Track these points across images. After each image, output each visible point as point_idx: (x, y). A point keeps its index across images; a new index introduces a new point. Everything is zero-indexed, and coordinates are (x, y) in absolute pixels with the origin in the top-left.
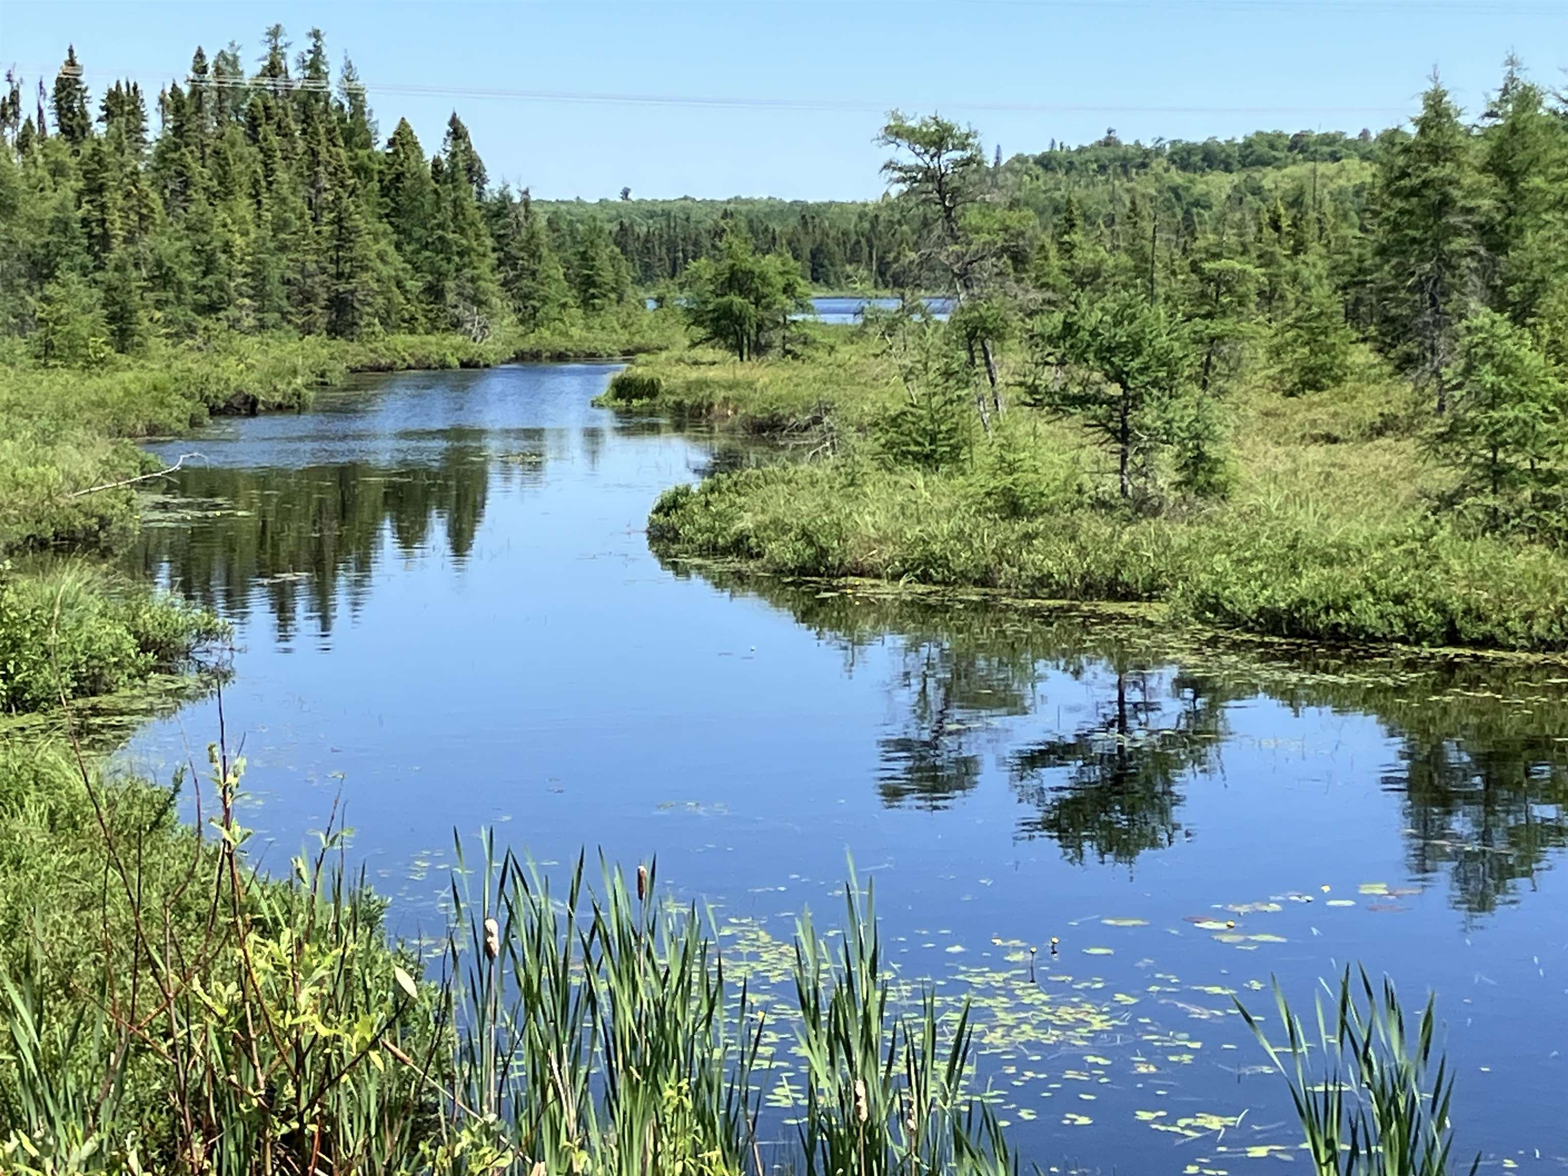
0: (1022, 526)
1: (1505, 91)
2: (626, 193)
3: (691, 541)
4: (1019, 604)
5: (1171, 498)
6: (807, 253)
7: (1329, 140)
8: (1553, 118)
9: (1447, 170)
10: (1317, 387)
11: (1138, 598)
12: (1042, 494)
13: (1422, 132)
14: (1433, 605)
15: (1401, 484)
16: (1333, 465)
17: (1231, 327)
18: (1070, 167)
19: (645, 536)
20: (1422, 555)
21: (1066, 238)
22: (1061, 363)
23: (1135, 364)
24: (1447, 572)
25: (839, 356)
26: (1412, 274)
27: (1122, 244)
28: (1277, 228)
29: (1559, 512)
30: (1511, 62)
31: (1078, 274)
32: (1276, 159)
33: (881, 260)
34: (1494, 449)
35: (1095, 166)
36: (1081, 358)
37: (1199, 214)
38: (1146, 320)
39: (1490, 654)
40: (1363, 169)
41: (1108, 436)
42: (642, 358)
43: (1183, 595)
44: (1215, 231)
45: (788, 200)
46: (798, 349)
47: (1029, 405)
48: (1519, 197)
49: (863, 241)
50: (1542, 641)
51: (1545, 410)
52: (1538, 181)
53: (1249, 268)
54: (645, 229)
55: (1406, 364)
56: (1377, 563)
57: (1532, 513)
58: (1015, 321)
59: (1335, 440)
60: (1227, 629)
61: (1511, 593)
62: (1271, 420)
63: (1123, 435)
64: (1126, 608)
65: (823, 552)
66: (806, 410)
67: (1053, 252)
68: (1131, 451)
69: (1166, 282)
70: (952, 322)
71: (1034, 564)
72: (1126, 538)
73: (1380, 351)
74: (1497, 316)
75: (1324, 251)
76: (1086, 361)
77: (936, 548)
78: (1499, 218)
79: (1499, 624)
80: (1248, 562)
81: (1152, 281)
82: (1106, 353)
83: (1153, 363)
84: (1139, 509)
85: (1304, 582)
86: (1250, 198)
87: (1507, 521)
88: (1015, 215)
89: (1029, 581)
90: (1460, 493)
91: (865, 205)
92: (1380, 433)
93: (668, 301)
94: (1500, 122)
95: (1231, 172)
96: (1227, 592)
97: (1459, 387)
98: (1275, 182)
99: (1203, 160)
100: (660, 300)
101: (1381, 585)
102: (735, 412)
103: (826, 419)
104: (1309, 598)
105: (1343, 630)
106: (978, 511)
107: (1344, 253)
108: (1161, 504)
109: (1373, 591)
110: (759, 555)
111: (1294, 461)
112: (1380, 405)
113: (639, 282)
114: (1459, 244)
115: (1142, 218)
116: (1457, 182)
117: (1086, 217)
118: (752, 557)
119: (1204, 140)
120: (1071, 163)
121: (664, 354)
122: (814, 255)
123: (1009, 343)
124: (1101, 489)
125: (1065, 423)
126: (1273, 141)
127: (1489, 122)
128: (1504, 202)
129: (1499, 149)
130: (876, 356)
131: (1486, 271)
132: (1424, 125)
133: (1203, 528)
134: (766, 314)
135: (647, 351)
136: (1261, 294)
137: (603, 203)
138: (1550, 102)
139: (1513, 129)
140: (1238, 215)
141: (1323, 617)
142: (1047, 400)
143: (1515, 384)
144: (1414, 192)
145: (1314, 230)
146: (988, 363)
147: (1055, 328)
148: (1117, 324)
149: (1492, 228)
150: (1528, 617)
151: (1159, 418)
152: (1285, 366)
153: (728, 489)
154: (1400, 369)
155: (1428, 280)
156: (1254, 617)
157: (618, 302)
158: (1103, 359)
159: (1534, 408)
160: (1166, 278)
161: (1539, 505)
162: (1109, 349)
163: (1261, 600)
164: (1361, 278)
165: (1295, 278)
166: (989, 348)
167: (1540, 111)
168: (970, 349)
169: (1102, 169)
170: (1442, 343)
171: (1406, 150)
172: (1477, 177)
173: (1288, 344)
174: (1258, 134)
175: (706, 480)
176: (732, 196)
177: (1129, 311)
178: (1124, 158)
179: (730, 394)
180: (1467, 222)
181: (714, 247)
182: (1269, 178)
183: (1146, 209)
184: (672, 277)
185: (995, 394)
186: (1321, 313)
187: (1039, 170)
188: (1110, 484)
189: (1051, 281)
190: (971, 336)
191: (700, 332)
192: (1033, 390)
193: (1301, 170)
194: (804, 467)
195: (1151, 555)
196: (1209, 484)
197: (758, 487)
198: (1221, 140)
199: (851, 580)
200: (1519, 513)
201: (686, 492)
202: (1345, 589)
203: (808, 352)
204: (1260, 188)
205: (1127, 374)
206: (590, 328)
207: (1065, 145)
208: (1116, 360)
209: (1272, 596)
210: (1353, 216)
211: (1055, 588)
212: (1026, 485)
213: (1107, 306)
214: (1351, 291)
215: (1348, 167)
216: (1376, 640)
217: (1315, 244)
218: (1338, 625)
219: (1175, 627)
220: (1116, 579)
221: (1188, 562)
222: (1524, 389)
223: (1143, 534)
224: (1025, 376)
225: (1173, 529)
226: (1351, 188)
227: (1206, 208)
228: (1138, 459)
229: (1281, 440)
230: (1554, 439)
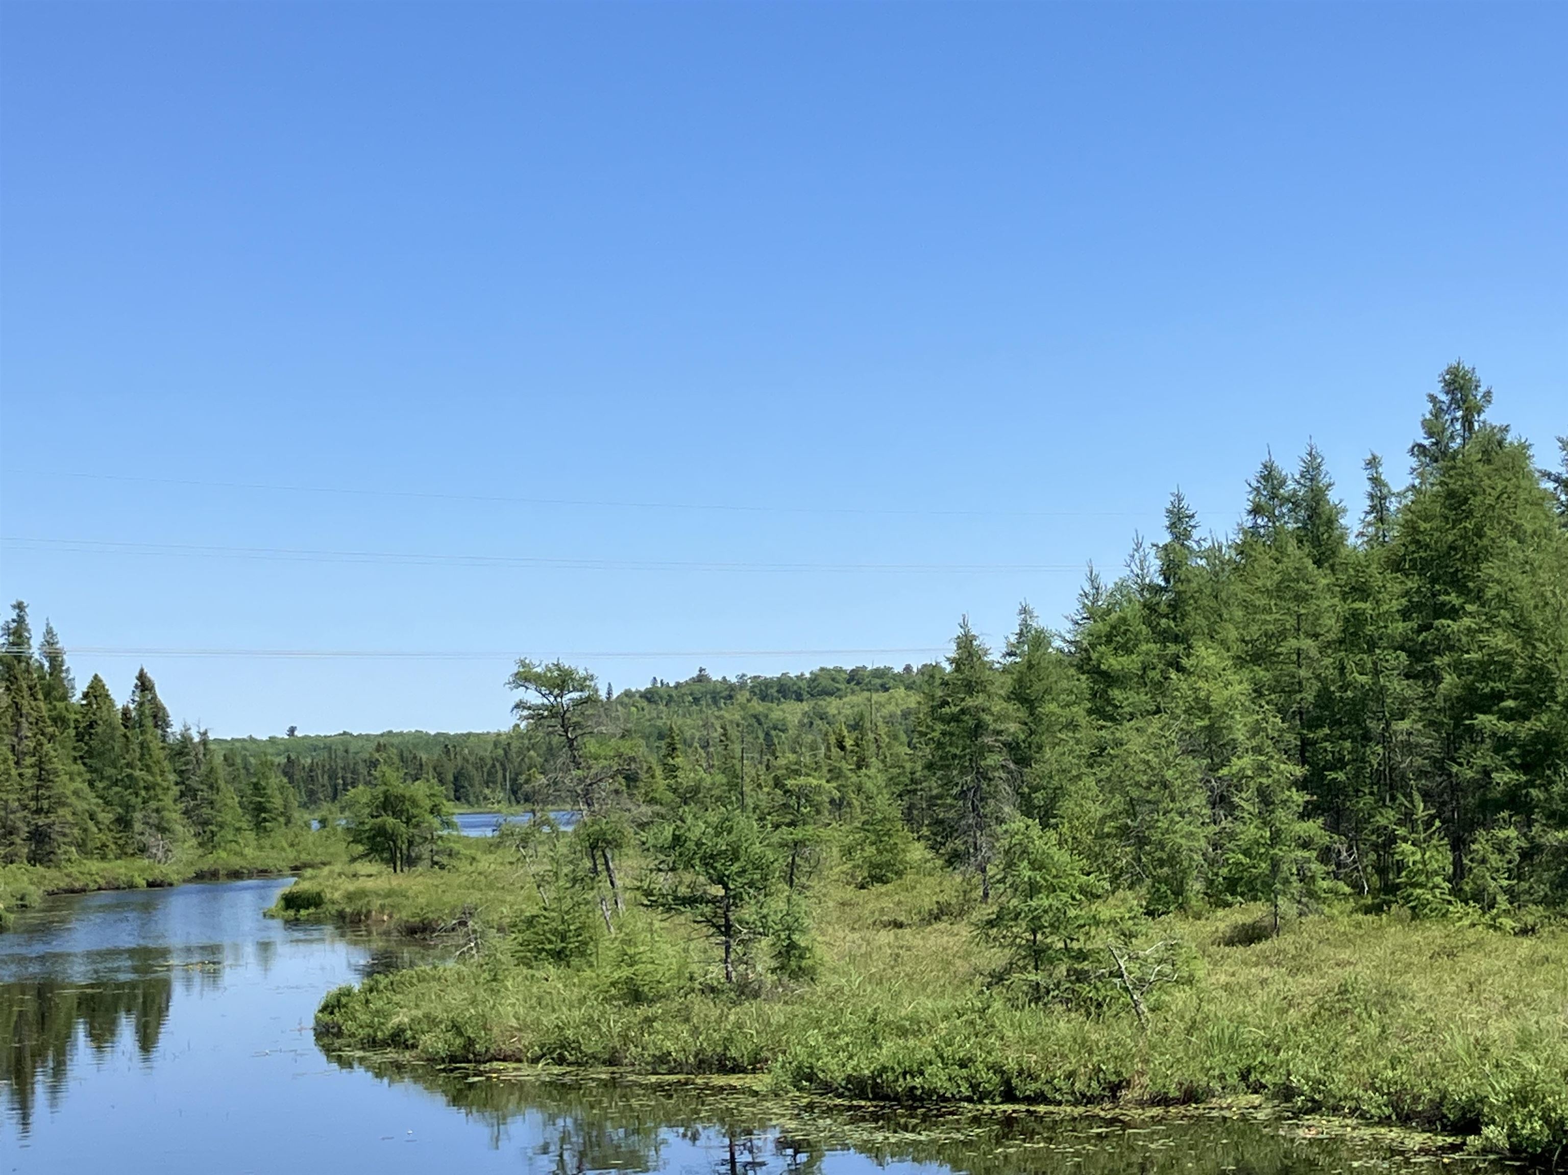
0: (643, 1011)
1: (1021, 634)
2: (292, 730)
3: (352, 1035)
4: (641, 1079)
5: (769, 982)
6: (450, 777)
7: (879, 673)
8: (1061, 656)
9: (979, 700)
10: (883, 880)
11: (744, 1071)
12: (659, 982)
13: (957, 669)
14: (992, 1067)
15: (958, 962)
16: (902, 947)
17: (811, 832)
18: (670, 700)
19: (312, 1033)
20: (980, 1025)
21: (669, 760)
22: (673, 869)
23: (735, 868)
24: (1002, 1039)
25: (481, 865)
26: (957, 784)
27: (716, 763)
28: (842, 748)
29: (1090, 984)
30: (1024, 611)
31: (682, 791)
32: (838, 690)
33: (514, 781)
34: (1034, 932)
35: (690, 698)
36: (689, 865)
37: (777, 736)
38: (741, 831)
39: (1041, 1109)
40: (909, 696)
41: (712, 930)
42: (309, 872)
43: (782, 1067)
44: (793, 750)
45: (433, 733)
46: (444, 860)
47: (646, 905)
48: (1038, 720)
49: (498, 765)
50: (1083, 1095)
51: (1073, 898)
52: (1052, 707)
53: (822, 782)
54: (309, 761)
55: (954, 859)
56: (943, 1033)
57: (1068, 985)
58: (629, 831)
59: (900, 925)
60: (821, 1095)
61: (1055, 1055)
62: (847, 909)
63: (726, 929)
64: (734, 1080)
65: (471, 1042)
66: (452, 914)
67: (658, 772)
68: (733, 943)
69: (753, 793)
70: (576, 833)
71: (655, 1044)
72: (732, 1018)
73: (932, 848)
74: (1030, 821)
75: (881, 766)
76: (693, 867)
77: (569, 1033)
78: (1022, 737)
79: (1047, 1082)
80: (836, 1037)
81: (742, 794)
82: (709, 860)
83: (749, 866)
84: (743, 993)
85: (884, 1051)
86: (819, 722)
87: (1048, 992)
88: (627, 743)
89: (649, 1059)
90: (1009, 969)
91: (499, 735)
92: (937, 918)
93: (330, 823)
94: (1018, 660)
95: (802, 701)
96: (820, 1063)
97: (1002, 880)
98: (838, 708)
99: (779, 691)
100: (323, 822)
101: (948, 1052)
102: (390, 916)
103: (470, 923)
104: (889, 1064)
105: (919, 1092)
106: (604, 999)
107: (899, 767)
108: (760, 987)
109: (941, 1057)
110: (414, 1046)
111: (868, 944)
112: (936, 893)
113: (304, 806)
114: (992, 760)
115: (732, 742)
116: (989, 709)
117: (686, 742)
118: (407, 1047)
119: (779, 675)
120: (670, 696)
121: (326, 870)
122: (456, 778)
123: (625, 850)
124: (708, 977)
125: (678, 919)
126: (834, 675)
127: (1009, 660)
128: (1026, 724)
129: (1020, 681)
130: (511, 863)
131: (1014, 780)
132: (958, 664)
133: (797, 1007)
134: (415, 831)
135: (312, 866)
136: (832, 802)
137: (272, 740)
138: (1057, 643)
139: (1030, 665)
140: (810, 737)
141: (901, 1080)
142: (661, 901)
143: (1048, 878)
144: (954, 718)
145: (873, 747)
146: (608, 869)
147: (666, 839)
148: (718, 834)
149: (1018, 744)
150: (1071, 1075)
151: (756, 913)
152: (856, 863)
153: (385, 988)
154: (949, 863)
155: (969, 789)
156: (843, 1083)
157: (286, 824)
158: (707, 865)
159: (1065, 897)
160: (754, 790)
161: (1073, 978)
162: (712, 856)
163: (849, 1070)
164: (914, 787)
165: (859, 788)
166: (609, 856)
167: (1050, 650)
168: (593, 857)
169: (696, 701)
170: (982, 840)
171: (945, 684)
172: (1004, 704)
173: (858, 844)
174: (822, 669)
175: (366, 981)
176: (385, 730)
177: (727, 823)
178: (714, 692)
179: (387, 901)
180: (996, 741)
181: (370, 774)
182: (832, 706)
183: (735, 732)
184: (334, 798)
185: (615, 895)
186: (885, 818)
187: (644, 703)
188: (716, 972)
189: (657, 796)
190: (593, 847)
191: (360, 849)
192: (648, 892)
193: (859, 698)
194: (451, 964)
195: (754, 1033)
196: (800, 968)
197: (412, 984)
198: (792, 675)
199: (496, 1065)
200: (1057, 985)
201: (348, 993)
202: (919, 1056)
203: (455, 862)
204: (826, 713)
205: (728, 876)
206: (261, 848)
207: (665, 682)
208: (718, 865)
209: (858, 1065)
210: (904, 738)
211: (673, 1064)
212: (646, 974)
213: (709, 820)
214: (906, 798)
215: (896, 695)
216: (946, 1100)
217: (874, 759)
218: (914, 1088)
219: (777, 1095)
220: (725, 1055)
221: (785, 1037)
222: (1055, 881)
223: (746, 1014)
224: (641, 881)
225: (771, 1008)
226: (899, 713)
227: (783, 731)
228: (739, 949)
229: (856, 926)
230: (1082, 922)
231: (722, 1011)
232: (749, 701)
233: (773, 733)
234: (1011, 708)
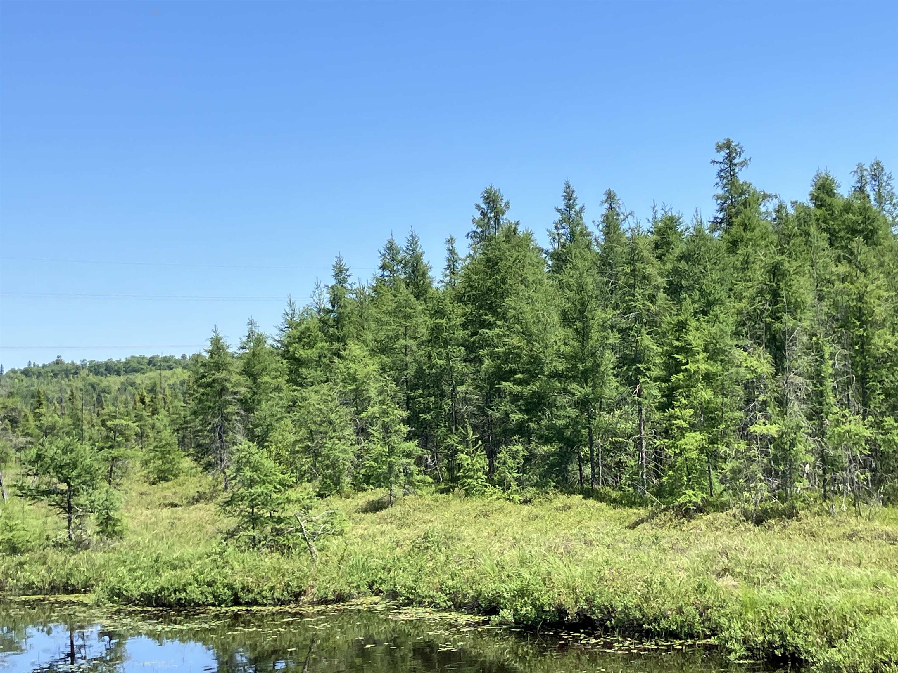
0: (17, 558)
1: (249, 337)
4: (17, 599)
5: (95, 540)
7: (166, 360)
8: (272, 349)
9: (223, 375)
10: (166, 480)
11: (79, 592)
12: (28, 541)
13: (211, 357)
14: (226, 586)
15: (208, 526)
16: (176, 518)
17: (122, 452)
18: (39, 375)
20: (220, 562)
21: (37, 411)
22: (36, 474)
23: (74, 473)
24: (233, 569)
26: (210, 423)
27: (67, 413)
28: (143, 403)
29: (284, 537)
30: (251, 323)
31: (44, 429)
32: (142, 369)
34: (252, 507)
35: (52, 374)
36: (46, 472)
37: (105, 397)
38: (79, 451)
39: (255, 608)
40: (184, 373)
41: (61, 510)
43: (102, 589)
44: (113, 404)
47: (20, 496)
48: (258, 386)
50: (279, 600)
51: (276, 488)
52: (266, 379)
53: (130, 423)
55: (208, 466)
56: (198, 567)
57: (271, 538)
58: (12, 452)
59: (176, 506)
60: (125, 605)
61: (263, 578)
62: (144, 497)
63: (69, 509)
64: (72, 597)
67: (31, 418)
68: (73, 517)
69: (89, 430)
71: (24, 578)
72: (72, 561)
73: (196, 460)
74: (251, 444)
75: (167, 413)
76: (49, 472)
78: (249, 396)
79: (259, 593)
80: (134, 570)
81: (82, 430)
82: (59, 468)
83: (83, 472)
84: (78, 547)
85: (163, 578)
86: (130, 388)
87: (260, 542)
88: (11, 400)
89: (21, 587)
90: (237, 530)
92: (197, 501)
94: (247, 351)
95: (120, 376)
96: (125, 586)
97: (234, 478)
98: (142, 380)
99: (106, 370)
101: (200, 578)
104: (166, 586)
105: (183, 601)
107: (176, 414)
108: (89, 543)
109: (197, 581)
111: (156, 517)
112: (197, 487)
114: (231, 409)
116: (229, 380)
117: (48, 400)
119: (106, 360)
120: (39, 373)
123: (9, 464)
124: (58, 537)
125: (40, 504)
126: (140, 360)
127: (242, 351)
128: (251, 388)
129: (248, 363)
131: (244, 421)
132: (212, 353)
133: (111, 554)
136: (136, 435)
138: (270, 342)
139: (254, 355)
140: (124, 397)
141: (173, 595)
142: (29, 493)
143: (261, 476)
144: (209, 385)
145: (162, 403)
147: (32, 456)
148: (64, 453)
149: (246, 400)
150: (272, 589)
151: (87, 500)
152: (150, 470)
154: (206, 469)
155: (217, 427)
156: (138, 598)
158: (57, 472)
159: (271, 487)
160: (89, 428)
161: (274, 534)
162: (61, 467)
163: (142, 589)
164: (185, 425)
165: (153, 427)
167: (266, 345)
169: (55, 375)
170: (225, 456)
171: (204, 365)
172: (238, 377)
173: (151, 459)
174: (132, 357)
177: (70, 447)
178: (66, 370)
180: (235, 398)
182: (138, 378)
183: (78, 394)
186: (167, 444)
187: (23, 377)
188: (63, 534)
189: (30, 431)
192: (21, 488)
193: (153, 374)
195: (85, 569)
196: (114, 531)
198: (114, 360)
200: (265, 538)
202: (183, 581)
204: (135, 383)
205: (70, 478)
207: (36, 363)
208: (64, 472)
209: (147, 587)
210: (180, 396)
211: (35, 589)
212: (19, 537)
213: (59, 445)
214: (180, 432)
215: (176, 372)
216: (199, 605)
217: (162, 409)
218: (180, 599)
219: (98, 606)
220: (67, 583)
221: (104, 572)
222: (265, 478)
223: (80, 559)
224: (17, 482)
225: (96, 556)
226: (178, 383)
227: (108, 393)
228: (77, 521)
229: (149, 507)
230: (280, 501)
231: (66, 557)
232: (88, 375)
233: (102, 395)
234: (242, 379)
